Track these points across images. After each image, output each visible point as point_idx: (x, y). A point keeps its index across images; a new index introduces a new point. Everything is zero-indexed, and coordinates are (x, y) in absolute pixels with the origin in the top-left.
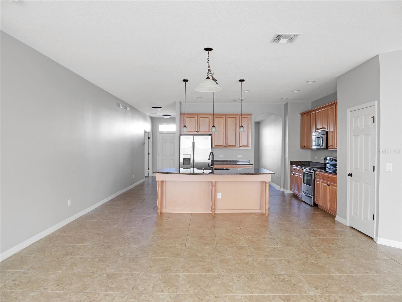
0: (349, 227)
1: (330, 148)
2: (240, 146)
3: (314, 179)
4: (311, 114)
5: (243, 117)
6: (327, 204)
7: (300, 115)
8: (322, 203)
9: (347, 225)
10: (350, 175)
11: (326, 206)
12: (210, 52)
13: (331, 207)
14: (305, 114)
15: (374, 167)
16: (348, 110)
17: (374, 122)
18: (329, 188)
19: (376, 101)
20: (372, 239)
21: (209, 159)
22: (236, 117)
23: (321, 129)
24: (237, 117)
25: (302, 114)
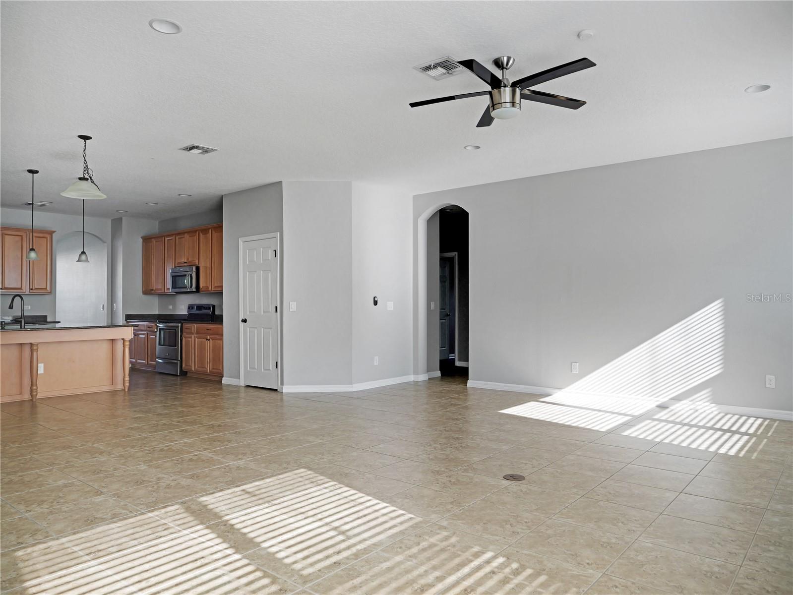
0: (243, 388)
1: (202, 290)
2: (32, 289)
3: (181, 336)
4: (166, 241)
5: (34, 234)
6: (206, 367)
7: (142, 240)
8: (196, 367)
9: (241, 385)
10: (245, 321)
11: (205, 369)
12: (87, 141)
13: (213, 369)
14: (153, 240)
15: (276, 307)
16: (240, 240)
17: (276, 257)
18: (209, 345)
19: (278, 233)
20: (276, 390)
21: (9, 308)
22: (21, 234)
23: (186, 263)
24: (25, 234)
25: (147, 240)
